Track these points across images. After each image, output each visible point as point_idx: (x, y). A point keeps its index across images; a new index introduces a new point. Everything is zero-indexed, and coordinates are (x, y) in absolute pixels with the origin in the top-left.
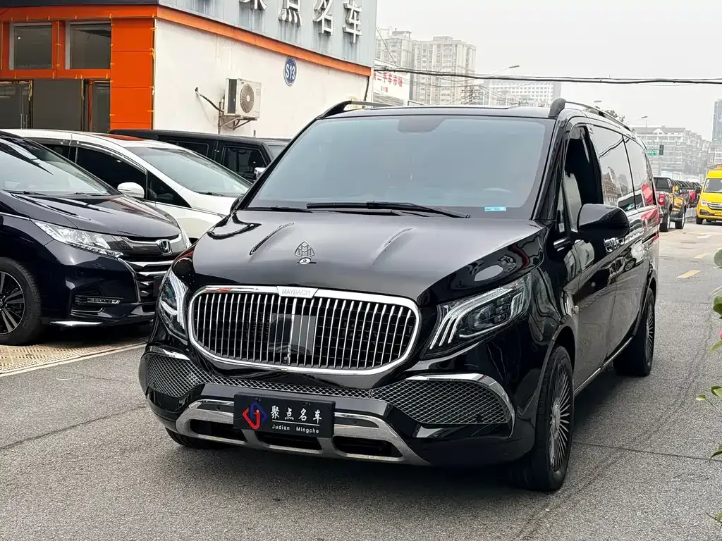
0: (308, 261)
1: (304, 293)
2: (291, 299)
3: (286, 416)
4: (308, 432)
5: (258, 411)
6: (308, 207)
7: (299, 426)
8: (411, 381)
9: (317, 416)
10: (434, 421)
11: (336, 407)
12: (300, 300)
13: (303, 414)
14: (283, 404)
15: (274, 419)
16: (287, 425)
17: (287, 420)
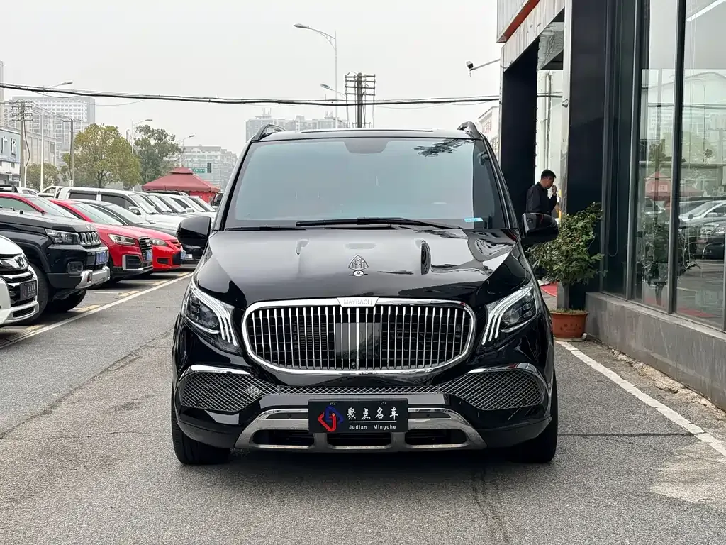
0: (362, 273)
1: (366, 302)
2: (353, 309)
3: (363, 416)
4: (385, 429)
5: (333, 415)
6: (297, 225)
7: (376, 424)
8: (472, 374)
9: (394, 413)
10: (492, 407)
11: (409, 403)
12: (362, 309)
13: (380, 413)
14: (359, 406)
15: (350, 420)
16: (363, 424)
17: (364, 420)
